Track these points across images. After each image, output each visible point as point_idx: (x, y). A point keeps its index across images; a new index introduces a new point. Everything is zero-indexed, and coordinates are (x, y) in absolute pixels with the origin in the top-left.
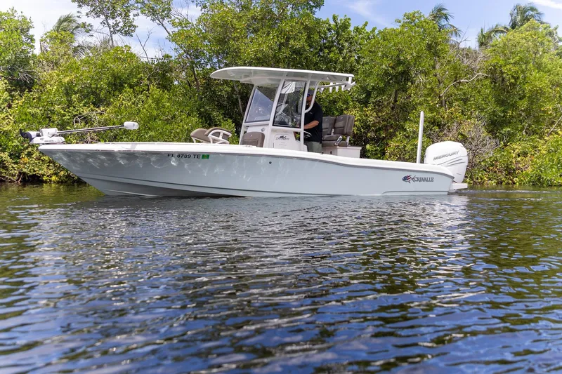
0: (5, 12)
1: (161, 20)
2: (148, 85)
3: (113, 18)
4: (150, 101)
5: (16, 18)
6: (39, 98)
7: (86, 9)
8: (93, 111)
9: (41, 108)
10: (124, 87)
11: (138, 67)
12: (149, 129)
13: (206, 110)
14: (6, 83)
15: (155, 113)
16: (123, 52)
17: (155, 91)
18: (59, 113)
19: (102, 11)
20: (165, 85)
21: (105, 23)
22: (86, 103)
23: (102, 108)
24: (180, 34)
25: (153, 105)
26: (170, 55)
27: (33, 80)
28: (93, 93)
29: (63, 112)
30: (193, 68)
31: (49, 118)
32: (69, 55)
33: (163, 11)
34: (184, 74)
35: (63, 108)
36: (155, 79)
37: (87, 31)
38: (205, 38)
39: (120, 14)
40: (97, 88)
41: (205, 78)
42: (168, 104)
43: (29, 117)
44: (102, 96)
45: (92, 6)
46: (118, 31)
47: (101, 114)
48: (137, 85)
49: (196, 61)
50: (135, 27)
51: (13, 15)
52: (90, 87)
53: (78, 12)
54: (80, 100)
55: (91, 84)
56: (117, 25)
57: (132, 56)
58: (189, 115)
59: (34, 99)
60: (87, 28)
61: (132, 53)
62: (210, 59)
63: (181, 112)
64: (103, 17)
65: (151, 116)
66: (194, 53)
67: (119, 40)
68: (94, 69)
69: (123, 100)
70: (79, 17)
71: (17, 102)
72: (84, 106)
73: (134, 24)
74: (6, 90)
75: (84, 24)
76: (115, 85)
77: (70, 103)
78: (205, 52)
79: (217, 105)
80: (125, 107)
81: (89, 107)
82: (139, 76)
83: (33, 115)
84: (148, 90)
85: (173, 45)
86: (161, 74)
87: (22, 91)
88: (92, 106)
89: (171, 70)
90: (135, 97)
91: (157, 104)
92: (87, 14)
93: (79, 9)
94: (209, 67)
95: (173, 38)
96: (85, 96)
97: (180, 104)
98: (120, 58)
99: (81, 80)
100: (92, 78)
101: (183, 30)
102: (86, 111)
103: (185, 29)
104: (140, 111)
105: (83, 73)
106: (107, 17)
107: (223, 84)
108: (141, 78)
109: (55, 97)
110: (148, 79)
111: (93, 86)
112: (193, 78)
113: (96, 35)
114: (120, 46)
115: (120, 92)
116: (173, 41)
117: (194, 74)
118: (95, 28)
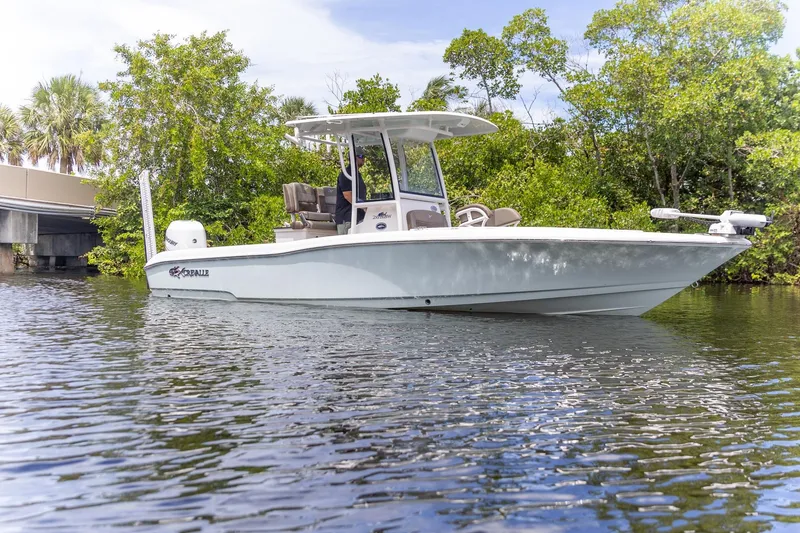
0: (369, 80)
1: (552, 74)
2: (532, 159)
3: (492, 78)
4: (535, 179)
5: (381, 87)
7: (460, 69)
8: (465, 194)
10: (503, 163)
11: (521, 137)
13: (609, 188)
14: (368, 165)
15: (541, 194)
16: (503, 118)
17: (542, 166)
19: (479, 70)
20: (555, 157)
21: (483, 85)
22: (458, 184)
23: (476, 191)
24: (576, 90)
25: (539, 185)
26: (562, 118)
28: (467, 172)
30: (592, 133)
33: (556, 63)
34: (580, 141)
36: (542, 151)
37: (461, 97)
38: (609, 93)
39: (501, 72)
41: (608, 146)
42: (558, 182)
44: (477, 175)
45: (467, 65)
46: (499, 93)
48: (519, 160)
49: (596, 124)
50: (519, 86)
51: (377, 83)
52: (463, 165)
53: (451, 74)
54: (451, 182)
55: (464, 162)
56: (497, 85)
57: (515, 123)
58: (586, 195)
60: (460, 93)
61: (513, 120)
62: (616, 121)
63: (575, 191)
64: (480, 78)
65: (536, 198)
66: (594, 115)
67: (500, 104)
68: (468, 143)
69: (502, 179)
70: (451, 80)
72: (456, 188)
73: (517, 83)
74: (369, 173)
75: (457, 88)
76: (492, 161)
78: (609, 111)
79: (624, 181)
80: (505, 188)
81: (461, 189)
82: (522, 148)
84: (533, 165)
85: (567, 105)
86: (551, 145)
88: (464, 189)
89: (563, 138)
90: (517, 175)
91: (545, 183)
92: (461, 76)
93: (452, 70)
94: (614, 131)
95: (568, 96)
96: (457, 177)
97: (574, 181)
99: (453, 157)
100: (466, 155)
101: (581, 85)
103: (584, 83)
104: (522, 192)
105: (455, 148)
106: (485, 77)
107: (633, 152)
108: (524, 151)
109: (422, 179)
110: (534, 151)
111: (466, 164)
112: (592, 146)
113: (471, 100)
114: (500, 111)
115: (499, 170)
116: (568, 100)
117: (594, 140)
118: (470, 92)
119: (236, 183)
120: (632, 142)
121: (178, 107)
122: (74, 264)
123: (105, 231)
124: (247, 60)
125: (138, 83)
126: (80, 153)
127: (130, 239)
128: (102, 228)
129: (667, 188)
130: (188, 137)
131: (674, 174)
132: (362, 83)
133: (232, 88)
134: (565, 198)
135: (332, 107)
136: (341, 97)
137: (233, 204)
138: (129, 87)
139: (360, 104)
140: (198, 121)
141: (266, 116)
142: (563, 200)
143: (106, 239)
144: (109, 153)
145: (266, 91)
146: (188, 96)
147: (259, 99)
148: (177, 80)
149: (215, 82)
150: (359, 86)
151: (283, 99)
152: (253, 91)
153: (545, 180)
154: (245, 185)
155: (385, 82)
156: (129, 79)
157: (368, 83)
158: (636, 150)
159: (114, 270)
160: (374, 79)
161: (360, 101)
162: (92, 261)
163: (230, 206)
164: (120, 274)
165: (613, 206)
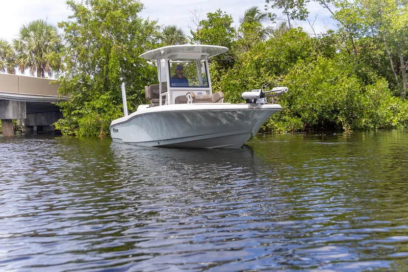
0: (214, 13)
1: (326, 3)
2: (315, 56)
3: (292, 7)
4: (318, 68)
5: (221, 17)
6: (238, 73)
7: (271, 3)
8: (275, 79)
9: (239, 80)
10: (297, 59)
11: (308, 42)
12: (317, 89)
13: (363, 71)
14: (216, 64)
15: (322, 77)
16: (297, 32)
17: (321, 60)
18: (251, 83)
19: (283, 3)
20: (329, 53)
21: (286, 12)
22: (270, 73)
23: (281, 76)
24: (341, 12)
25: (320, 71)
26: (333, 30)
27: (234, 60)
28: (275, 65)
29: (254, 81)
30: (352, 38)
31: (245, 86)
32: (258, 39)
34: (344, 43)
35: (254, 79)
36: (321, 50)
37: (272, 20)
38: (362, 14)
40: (278, 62)
41: (361, 45)
42: (332, 69)
43: (232, 87)
44: (281, 67)
45: (276, 1)
47: (281, 81)
48: (307, 57)
49: (354, 33)
50: (308, 13)
51: (219, 15)
52: (273, 61)
53: (266, 6)
54: (266, 72)
55: (273, 59)
56: (295, 12)
57: (304, 34)
58: (349, 76)
59: (234, 74)
60: (272, 17)
61: (303, 33)
62: (366, 30)
63: (342, 74)
64: (284, 8)
65: (319, 79)
66: (353, 26)
67: (294, 23)
68: (276, 48)
69: (297, 68)
70: (266, 9)
71: (223, 76)
72: (269, 75)
74: (216, 69)
75: (270, 15)
76: (291, 58)
77: (259, 75)
78: (362, 24)
79: (372, 67)
80: (299, 74)
81: (272, 76)
82: (308, 49)
83: (234, 85)
84: (316, 59)
85: (336, 22)
86: (326, 47)
87: (226, 68)
88: (274, 76)
89: (334, 42)
90: (306, 66)
91: (323, 69)
92: (272, 7)
93: (267, 4)
95: (336, 16)
96: (269, 69)
97: (342, 67)
98: (295, 37)
99: (267, 57)
100: (274, 55)
101: (344, 9)
102: (270, 80)
103: (346, 8)
104: (310, 76)
105: (268, 51)
106: (287, 8)
107: (377, 49)
108: (310, 51)
109: (248, 71)
110: (316, 51)
111: (275, 60)
112: (352, 46)
113: (278, 21)
114: (294, 28)
115: (295, 63)
116: (336, 19)
117: (353, 43)
118: (277, 17)
119: (138, 78)
120: (376, 43)
121: (103, 35)
122: (47, 130)
123: (65, 110)
124: (142, 5)
125: (80, 22)
126: (48, 65)
127: (79, 114)
128: (63, 108)
129: (399, 70)
130: (110, 52)
131: (402, 61)
132: (210, 15)
133: (134, 23)
134: (336, 79)
135: (193, 31)
136: (198, 24)
137: (137, 91)
138: (75, 25)
139: (210, 27)
140: (114, 43)
141: (154, 38)
142: (335, 80)
143: (65, 115)
144: (65, 65)
145: (154, 23)
146: (108, 28)
147: (150, 28)
148: (102, 19)
149: (124, 19)
150: (208, 17)
151: (164, 27)
152: (146, 23)
153: (324, 68)
154: (144, 79)
155: (224, 14)
156: (75, 20)
157: (214, 15)
158: (378, 47)
159: (70, 133)
160: (217, 13)
161: (209, 26)
162: (57, 128)
163: (135, 93)
164: (74, 135)
165: (366, 82)
